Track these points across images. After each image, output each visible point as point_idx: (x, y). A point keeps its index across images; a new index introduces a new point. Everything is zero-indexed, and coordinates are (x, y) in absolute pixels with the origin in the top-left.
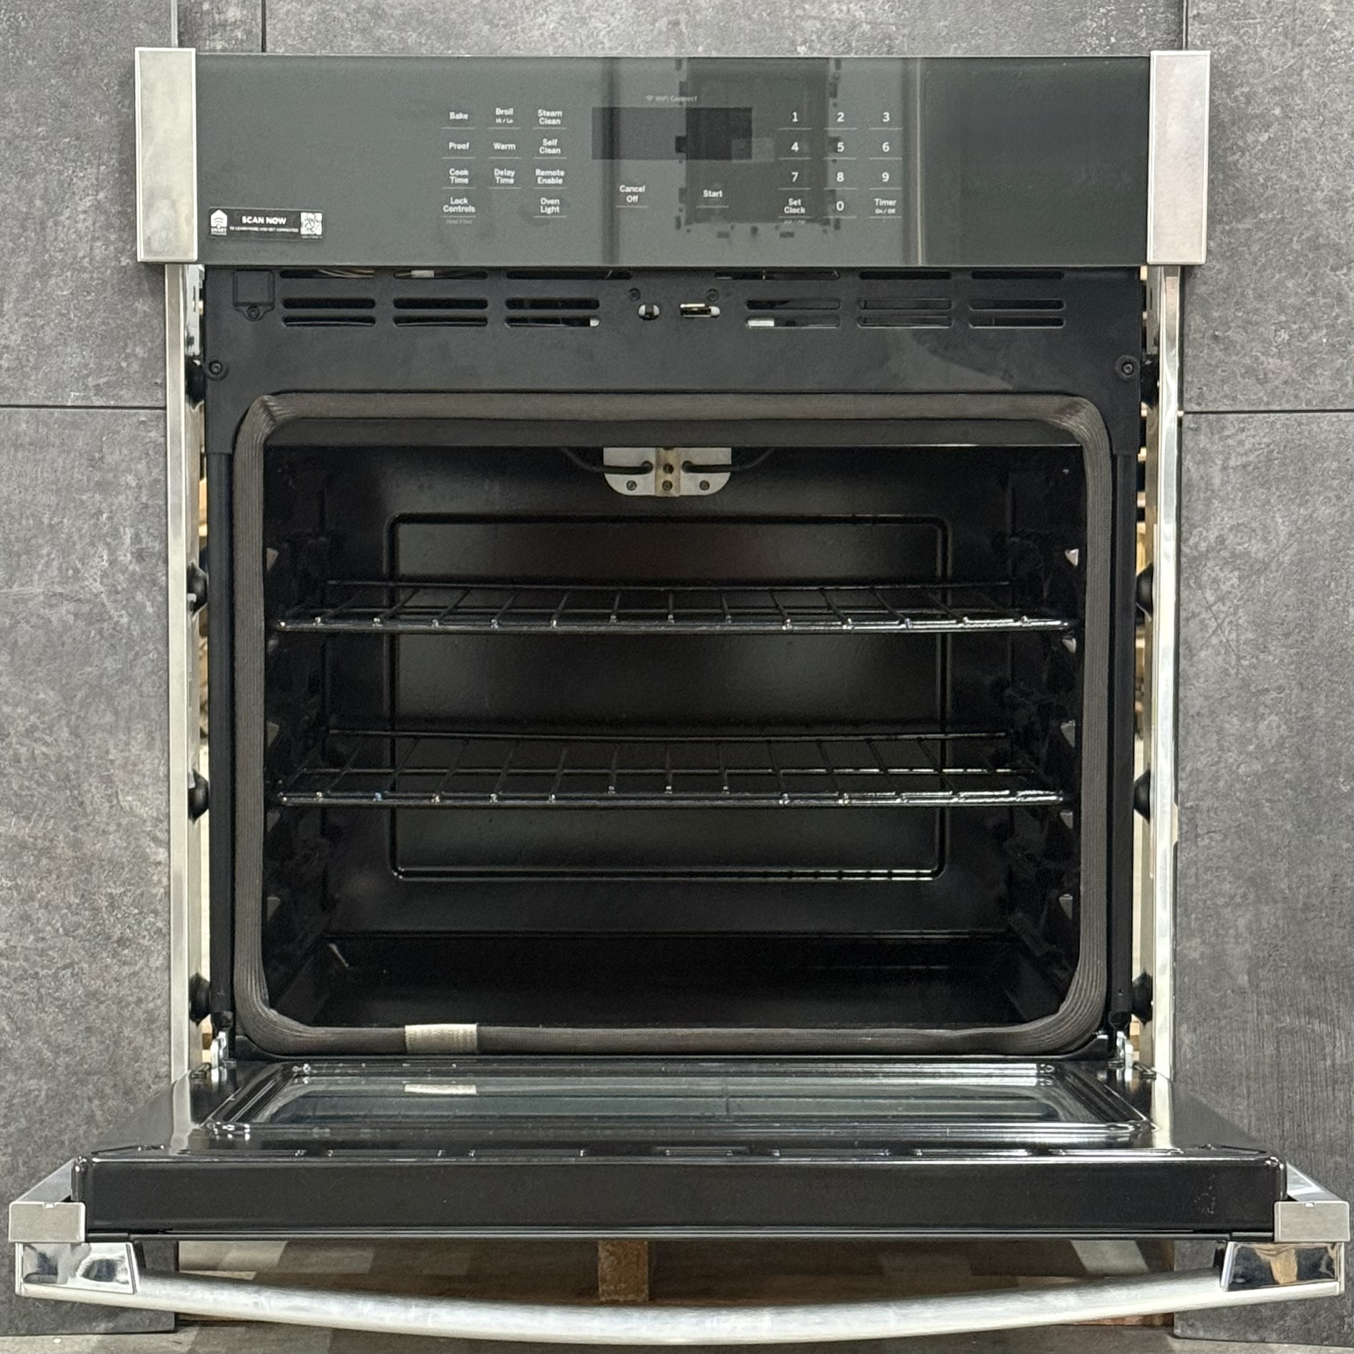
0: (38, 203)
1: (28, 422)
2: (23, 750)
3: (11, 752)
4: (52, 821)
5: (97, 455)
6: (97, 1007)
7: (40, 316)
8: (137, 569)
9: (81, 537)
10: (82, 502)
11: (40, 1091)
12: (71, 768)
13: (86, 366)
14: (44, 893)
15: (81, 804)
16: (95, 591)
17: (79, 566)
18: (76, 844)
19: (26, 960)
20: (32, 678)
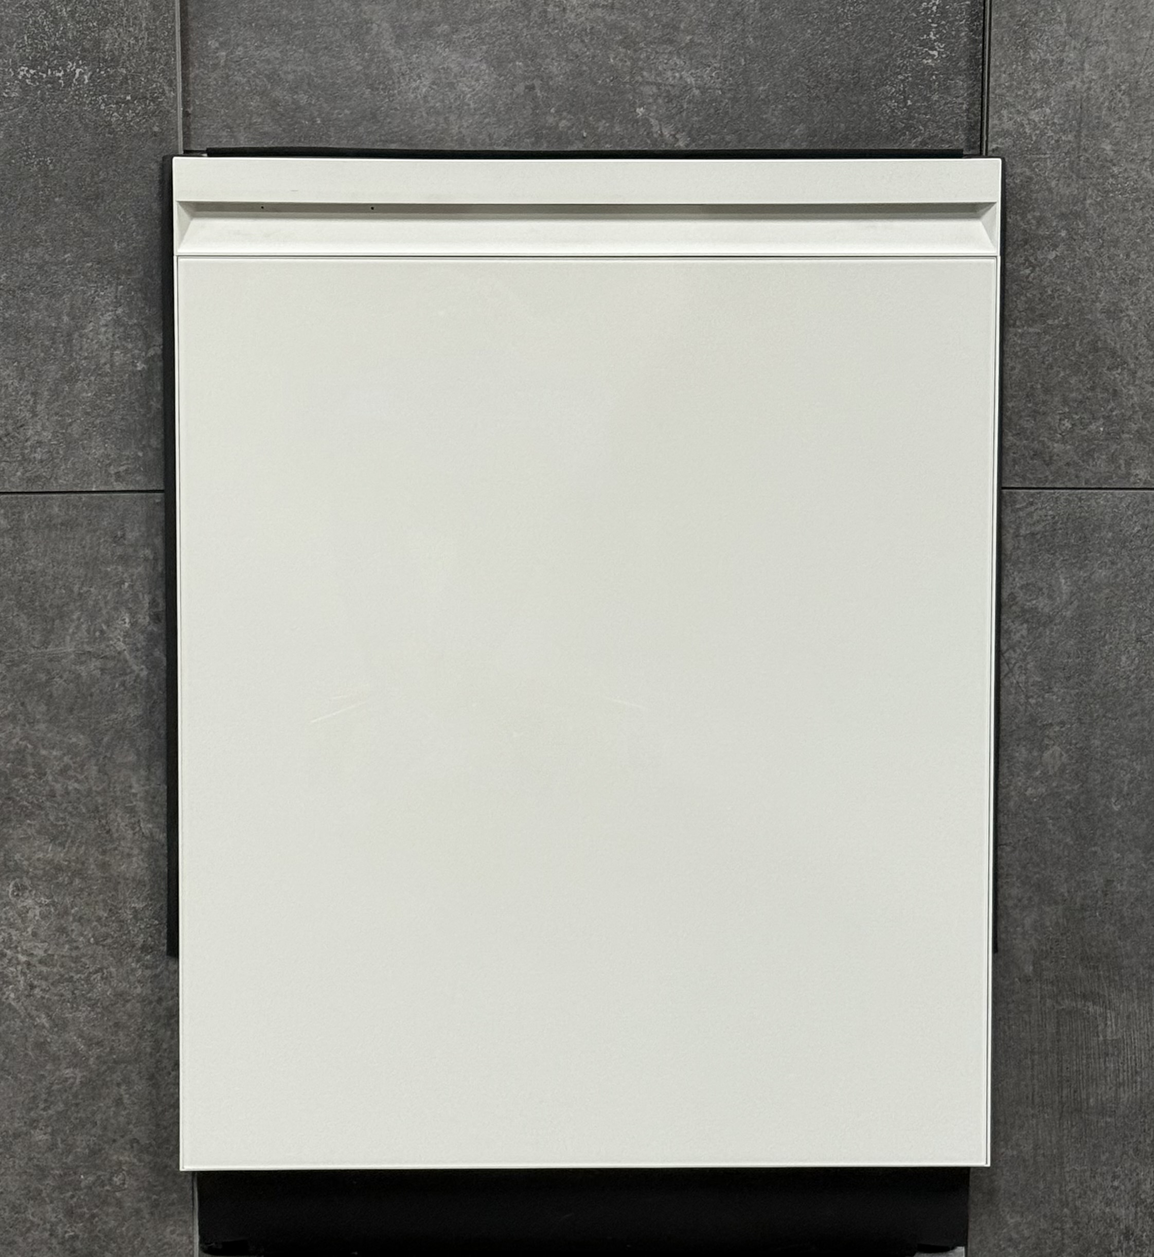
0: (66, 319)
1: (60, 506)
2: (58, 786)
3: (48, 788)
4: (83, 848)
5: (119, 533)
6: (124, 1006)
7: (69, 415)
8: (155, 629)
9: (106, 603)
10: (107, 573)
11: (75, 1078)
12: (100, 801)
13: (108, 456)
14: (76, 909)
15: (108, 832)
16: (118, 648)
17: (104, 627)
18: (104, 866)
19: (62, 966)
20: (65, 724)
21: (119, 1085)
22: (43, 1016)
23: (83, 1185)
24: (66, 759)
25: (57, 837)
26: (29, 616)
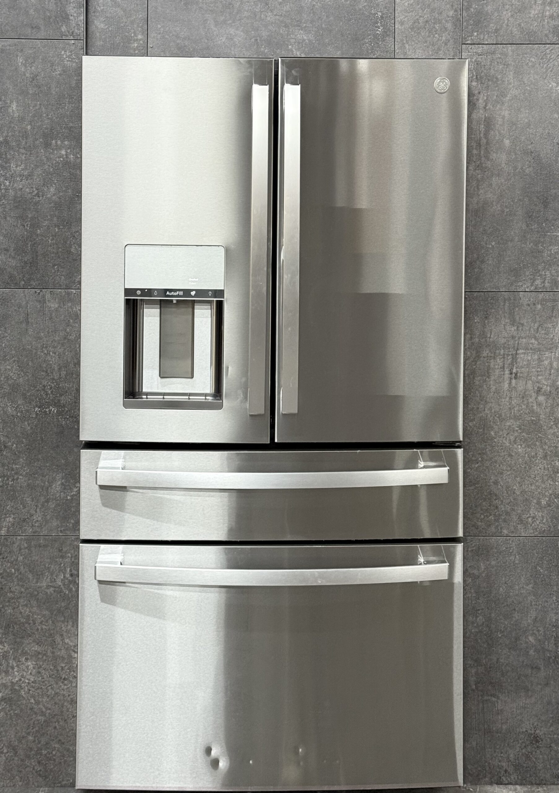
21: (55, 723)
22: (33, 699)
23: (43, 754)
24: (42, 619)
25: (39, 643)
26: (32, 574)
